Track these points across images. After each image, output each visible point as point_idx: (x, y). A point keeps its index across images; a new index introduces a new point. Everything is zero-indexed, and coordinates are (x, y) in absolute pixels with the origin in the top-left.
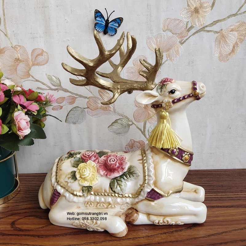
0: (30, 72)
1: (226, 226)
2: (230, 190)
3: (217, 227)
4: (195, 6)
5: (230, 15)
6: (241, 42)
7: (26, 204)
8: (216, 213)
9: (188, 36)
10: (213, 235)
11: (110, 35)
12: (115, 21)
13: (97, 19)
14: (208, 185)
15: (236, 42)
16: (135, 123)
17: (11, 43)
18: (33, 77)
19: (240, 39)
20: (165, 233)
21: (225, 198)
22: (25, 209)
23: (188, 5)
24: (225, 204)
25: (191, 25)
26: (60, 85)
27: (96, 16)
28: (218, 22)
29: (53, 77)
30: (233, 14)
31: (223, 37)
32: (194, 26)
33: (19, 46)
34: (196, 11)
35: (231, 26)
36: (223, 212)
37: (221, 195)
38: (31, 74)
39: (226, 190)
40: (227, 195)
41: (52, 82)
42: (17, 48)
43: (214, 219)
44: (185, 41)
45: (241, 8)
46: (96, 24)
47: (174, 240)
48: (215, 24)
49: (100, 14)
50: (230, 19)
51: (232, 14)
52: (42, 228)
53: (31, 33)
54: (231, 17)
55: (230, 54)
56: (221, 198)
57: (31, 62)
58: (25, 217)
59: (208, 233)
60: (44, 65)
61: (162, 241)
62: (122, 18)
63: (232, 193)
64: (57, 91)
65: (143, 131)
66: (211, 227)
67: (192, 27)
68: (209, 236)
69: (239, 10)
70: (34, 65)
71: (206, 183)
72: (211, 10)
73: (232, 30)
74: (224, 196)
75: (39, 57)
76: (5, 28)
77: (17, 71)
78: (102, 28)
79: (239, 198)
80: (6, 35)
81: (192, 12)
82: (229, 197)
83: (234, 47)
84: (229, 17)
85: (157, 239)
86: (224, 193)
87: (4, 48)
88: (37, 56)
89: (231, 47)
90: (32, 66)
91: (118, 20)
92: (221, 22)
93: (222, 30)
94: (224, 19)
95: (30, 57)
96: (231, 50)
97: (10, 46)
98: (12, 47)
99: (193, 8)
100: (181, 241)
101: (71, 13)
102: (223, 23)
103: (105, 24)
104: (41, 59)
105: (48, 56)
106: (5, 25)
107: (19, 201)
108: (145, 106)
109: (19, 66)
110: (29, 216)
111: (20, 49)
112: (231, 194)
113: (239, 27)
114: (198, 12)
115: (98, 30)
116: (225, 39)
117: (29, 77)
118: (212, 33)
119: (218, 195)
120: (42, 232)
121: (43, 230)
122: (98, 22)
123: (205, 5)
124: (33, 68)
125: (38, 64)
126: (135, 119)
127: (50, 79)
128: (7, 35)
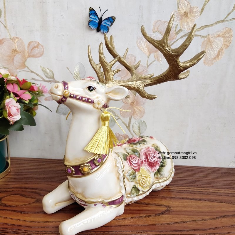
0: (26, 63)
1: (191, 217)
2: (202, 185)
3: (184, 216)
4: (185, 10)
5: (218, 21)
6: (226, 48)
7: (14, 184)
8: (185, 204)
9: (176, 39)
10: (178, 223)
11: (103, 32)
12: (107, 20)
13: (91, 16)
14: (182, 179)
15: (221, 48)
16: (121, 118)
17: (10, 35)
18: (28, 68)
19: (226, 45)
20: (135, 218)
21: (196, 191)
22: (13, 188)
23: (179, 9)
24: (194, 197)
25: (180, 28)
26: (53, 78)
27: (90, 14)
28: (205, 27)
29: (47, 70)
30: (221, 21)
31: (209, 41)
32: (183, 29)
33: (17, 38)
34: (186, 15)
35: (218, 32)
36: (191, 204)
37: (193, 189)
38: (26, 65)
39: (198, 185)
40: (198, 189)
41: (46, 74)
42: (15, 40)
43: (182, 209)
44: (173, 44)
45: (229, 15)
46: (90, 22)
47: (142, 224)
48: (203, 29)
49: (94, 12)
50: (217, 25)
51: (219, 20)
52: (25, 205)
53: (29, 27)
54: (219, 23)
55: (215, 58)
56: (192, 191)
57: (27, 54)
58: (11, 195)
59: (174, 221)
60: (39, 57)
61: (131, 224)
62: (115, 17)
63: (204, 188)
64: (50, 83)
65: (128, 126)
66: (177, 216)
67: (180, 30)
68: (174, 223)
69: (227, 17)
70: (29, 56)
71: (181, 178)
72: (200, 15)
73: (219, 36)
74: (196, 190)
75: (35, 50)
76: (5, 20)
77: (14, 62)
78: (96, 25)
79: (208, 193)
80: (5, 27)
81: (182, 16)
82: (200, 192)
83: (219, 52)
84: (216, 23)
85: (126, 222)
86: (196, 187)
87: (3, 39)
88: (33, 48)
89: (216, 53)
90: (28, 58)
91: (110, 18)
92: (208, 27)
93: (208, 35)
94: (212, 25)
95: (26, 49)
96: (216, 54)
97: (9, 38)
98: (10, 38)
99: (183, 12)
100: (148, 225)
101: (67, 9)
102: (210, 28)
103: (98, 22)
104: (36, 51)
105: (43, 49)
106: (5, 17)
107: (8, 181)
108: (131, 103)
109: (16, 57)
110: (15, 195)
111: (17, 41)
112: (202, 189)
113: (225, 33)
114: (187, 17)
115: (91, 27)
116: (211, 44)
117: (25, 68)
118: (199, 37)
119: (190, 189)
120: (25, 209)
121: (26, 207)
122: (92, 19)
123: (195, 10)
124: (28, 59)
125: (34, 56)
126: (121, 115)
127: (44, 71)
128: (7, 27)
